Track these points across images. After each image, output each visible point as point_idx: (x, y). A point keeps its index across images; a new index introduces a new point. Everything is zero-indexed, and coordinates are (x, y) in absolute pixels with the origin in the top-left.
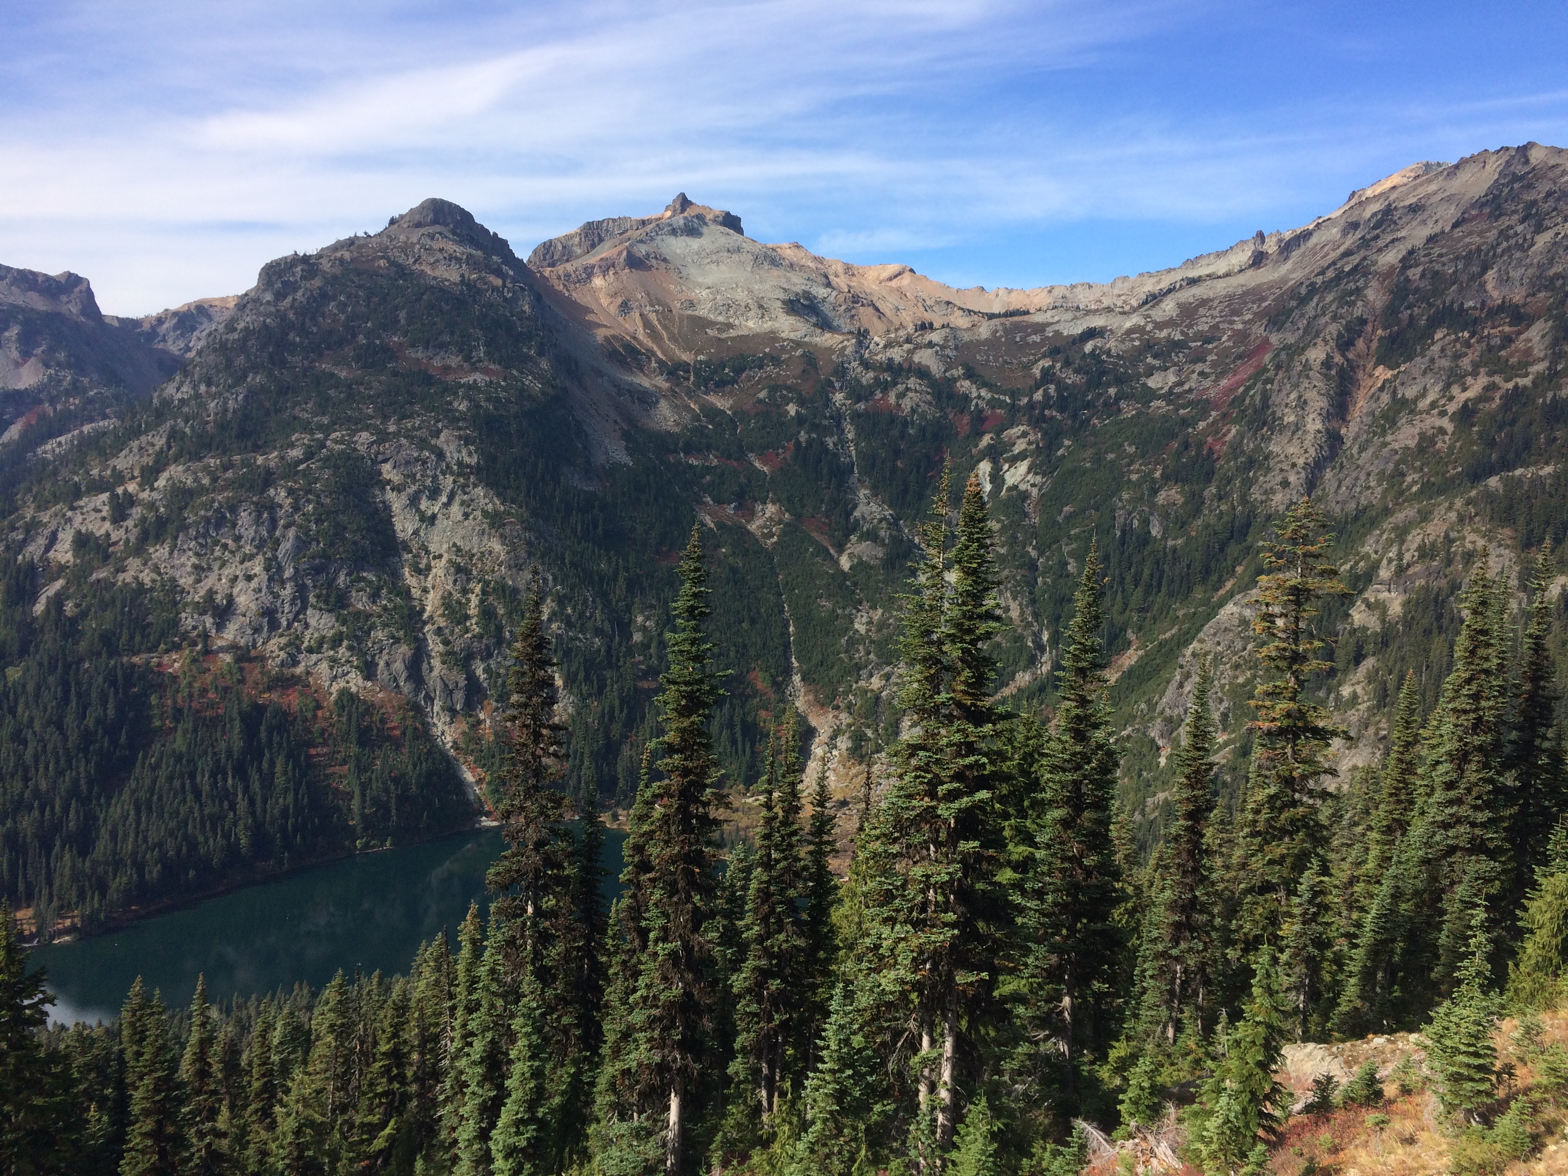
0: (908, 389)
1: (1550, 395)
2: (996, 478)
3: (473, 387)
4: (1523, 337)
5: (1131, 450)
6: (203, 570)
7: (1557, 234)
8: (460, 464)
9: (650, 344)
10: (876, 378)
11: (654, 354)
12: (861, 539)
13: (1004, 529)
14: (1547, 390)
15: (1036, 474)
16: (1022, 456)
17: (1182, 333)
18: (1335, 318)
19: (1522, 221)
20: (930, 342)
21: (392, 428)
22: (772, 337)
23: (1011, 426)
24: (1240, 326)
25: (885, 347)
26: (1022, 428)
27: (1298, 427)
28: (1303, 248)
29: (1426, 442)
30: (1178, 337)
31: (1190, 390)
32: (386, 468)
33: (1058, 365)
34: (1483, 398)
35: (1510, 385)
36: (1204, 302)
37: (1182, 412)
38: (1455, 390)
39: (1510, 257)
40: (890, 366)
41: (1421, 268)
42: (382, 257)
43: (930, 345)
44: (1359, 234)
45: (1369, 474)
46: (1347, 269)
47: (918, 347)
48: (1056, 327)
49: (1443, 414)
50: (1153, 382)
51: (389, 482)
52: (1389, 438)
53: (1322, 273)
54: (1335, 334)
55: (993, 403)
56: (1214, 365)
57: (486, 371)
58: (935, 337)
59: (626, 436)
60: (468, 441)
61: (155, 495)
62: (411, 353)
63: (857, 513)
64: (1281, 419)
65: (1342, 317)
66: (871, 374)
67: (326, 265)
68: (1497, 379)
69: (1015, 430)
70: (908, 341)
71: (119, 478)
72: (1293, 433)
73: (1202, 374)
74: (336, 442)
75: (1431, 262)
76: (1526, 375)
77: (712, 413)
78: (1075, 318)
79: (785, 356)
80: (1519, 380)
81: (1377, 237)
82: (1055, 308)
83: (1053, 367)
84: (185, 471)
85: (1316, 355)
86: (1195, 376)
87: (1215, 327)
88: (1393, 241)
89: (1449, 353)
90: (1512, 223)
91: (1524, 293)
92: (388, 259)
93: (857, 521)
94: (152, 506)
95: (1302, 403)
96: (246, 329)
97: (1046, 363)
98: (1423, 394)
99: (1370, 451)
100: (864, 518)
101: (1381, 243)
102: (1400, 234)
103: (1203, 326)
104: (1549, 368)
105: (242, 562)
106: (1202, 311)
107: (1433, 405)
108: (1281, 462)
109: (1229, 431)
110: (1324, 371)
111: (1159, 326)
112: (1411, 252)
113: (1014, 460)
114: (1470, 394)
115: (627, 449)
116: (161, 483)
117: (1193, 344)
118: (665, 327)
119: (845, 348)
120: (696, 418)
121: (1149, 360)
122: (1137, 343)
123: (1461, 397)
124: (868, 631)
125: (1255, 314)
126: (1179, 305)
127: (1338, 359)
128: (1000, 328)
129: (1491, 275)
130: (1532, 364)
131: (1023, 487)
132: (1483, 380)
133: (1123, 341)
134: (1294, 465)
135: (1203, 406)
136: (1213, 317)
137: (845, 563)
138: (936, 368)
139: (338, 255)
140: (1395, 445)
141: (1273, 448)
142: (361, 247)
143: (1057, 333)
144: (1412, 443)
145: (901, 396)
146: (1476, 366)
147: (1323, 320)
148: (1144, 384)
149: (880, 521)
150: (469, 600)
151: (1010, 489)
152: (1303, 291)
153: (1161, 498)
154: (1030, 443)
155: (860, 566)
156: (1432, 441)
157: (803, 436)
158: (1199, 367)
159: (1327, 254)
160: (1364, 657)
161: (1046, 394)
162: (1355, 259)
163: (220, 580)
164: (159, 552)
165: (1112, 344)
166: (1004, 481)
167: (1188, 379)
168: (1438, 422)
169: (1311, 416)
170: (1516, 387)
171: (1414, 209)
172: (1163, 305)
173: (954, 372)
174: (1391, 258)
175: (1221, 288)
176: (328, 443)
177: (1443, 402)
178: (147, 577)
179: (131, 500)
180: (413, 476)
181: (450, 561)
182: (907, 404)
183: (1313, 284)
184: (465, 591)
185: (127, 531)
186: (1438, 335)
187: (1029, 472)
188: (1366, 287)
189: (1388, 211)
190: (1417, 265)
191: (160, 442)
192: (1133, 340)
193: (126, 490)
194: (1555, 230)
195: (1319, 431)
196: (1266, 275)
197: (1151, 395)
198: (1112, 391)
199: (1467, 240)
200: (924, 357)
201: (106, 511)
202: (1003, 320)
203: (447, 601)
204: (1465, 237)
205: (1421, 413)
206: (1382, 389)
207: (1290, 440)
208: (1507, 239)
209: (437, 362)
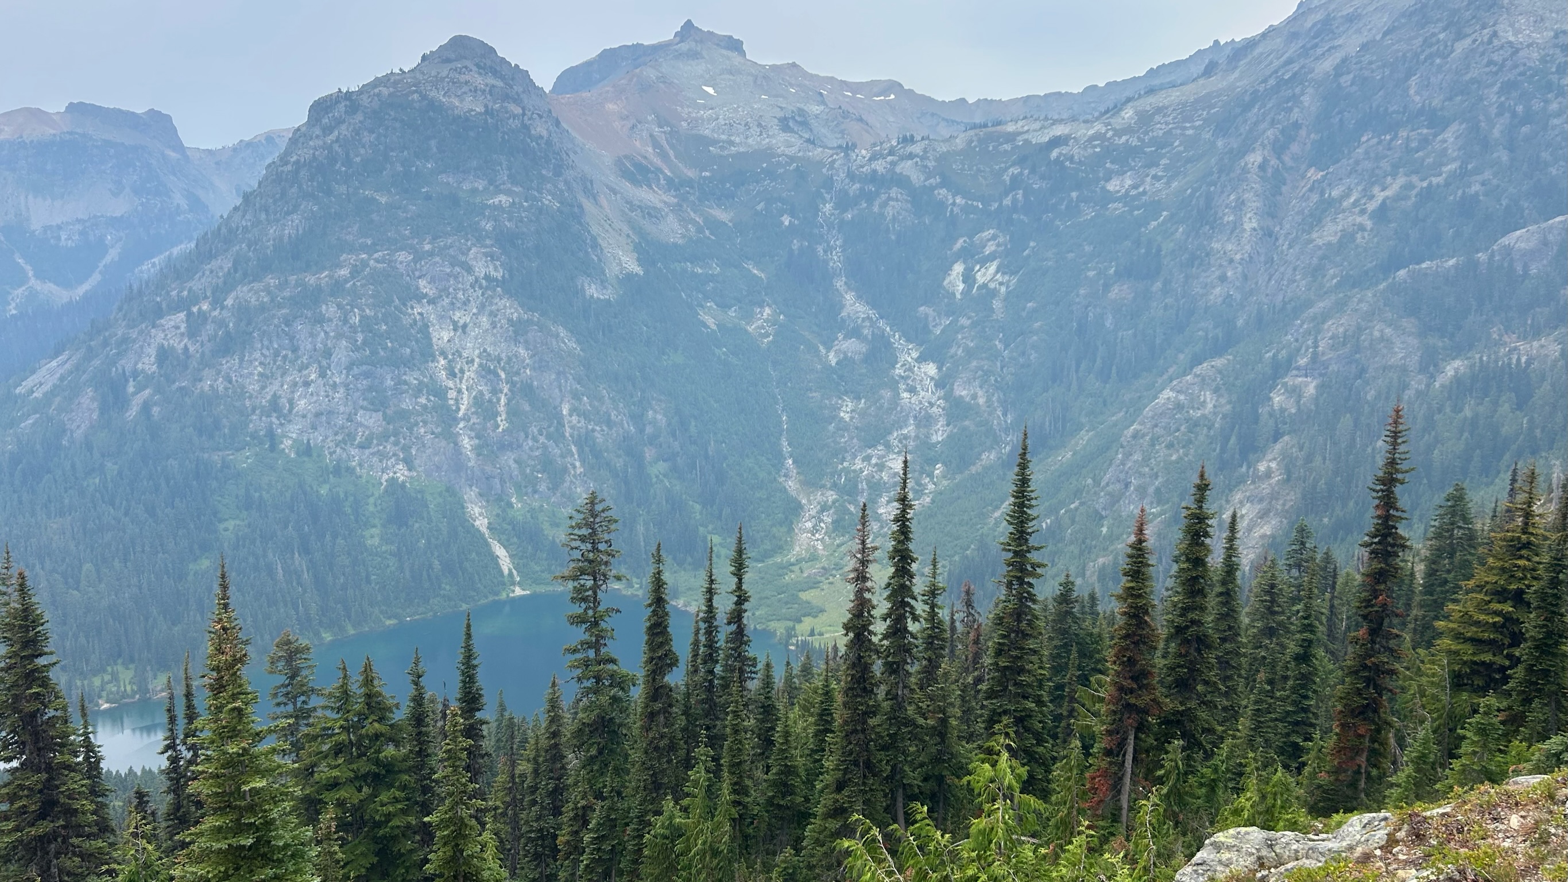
0: (890, 199)
1: (1460, 193)
2: (968, 278)
3: (499, 207)
4: (1440, 138)
5: (1088, 248)
6: (267, 378)
7: (1475, 40)
8: (487, 277)
9: (658, 161)
10: (862, 189)
11: (662, 172)
12: (847, 337)
13: (974, 325)
14: (1458, 188)
15: (1004, 273)
16: (991, 258)
17: (1139, 138)
18: (1273, 123)
19: (1444, 29)
20: (911, 153)
21: (427, 247)
22: (768, 153)
23: (982, 231)
24: (1190, 132)
25: (870, 160)
26: (991, 231)
27: (1236, 226)
28: (1250, 57)
29: (1347, 237)
30: (1135, 142)
31: (1144, 193)
32: (422, 283)
33: (1026, 172)
34: (1398, 198)
35: (1425, 184)
36: (1159, 110)
37: (1136, 213)
38: (1376, 190)
39: (1432, 64)
40: (874, 177)
41: (1351, 76)
42: (416, 92)
43: (911, 156)
44: (1301, 43)
45: (1295, 269)
46: (1286, 77)
47: (902, 158)
48: (1026, 136)
49: (1363, 212)
50: (1112, 186)
51: (426, 295)
52: (1314, 235)
53: (1265, 81)
54: (1272, 137)
55: (966, 209)
56: (1166, 169)
57: (508, 193)
58: (917, 149)
59: (637, 248)
60: (492, 257)
61: (225, 313)
62: (443, 178)
63: (844, 314)
64: (1221, 218)
65: (1279, 123)
66: (857, 186)
67: (365, 100)
68: (1414, 179)
69: (986, 233)
70: (891, 153)
71: (194, 299)
72: (1232, 232)
73: (1156, 178)
74: (377, 261)
75: (1361, 69)
76: (1440, 175)
77: (715, 225)
78: (1042, 128)
79: (781, 171)
80: (1433, 179)
81: (1316, 46)
82: (1025, 118)
83: (1021, 174)
84: (249, 291)
85: (1255, 158)
86: (1148, 179)
87: (1169, 132)
88: (1329, 50)
89: (1372, 155)
90: (1436, 30)
91: (1442, 97)
92: (420, 93)
93: (843, 320)
94: (222, 323)
95: (1241, 204)
96: (297, 162)
97: (1016, 170)
98: (1347, 195)
99: (1297, 248)
100: (849, 317)
101: (1319, 51)
102: (1337, 43)
103: (1159, 130)
104: (1461, 167)
105: (300, 371)
106: (1157, 118)
107: (1355, 204)
108: (1220, 258)
109: (1177, 230)
110: (1261, 174)
111: (1118, 133)
112: (1344, 61)
113: (984, 261)
114: (1388, 193)
115: (638, 260)
116: (229, 302)
117: (1149, 150)
118: (672, 147)
119: (834, 161)
120: (700, 230)
121: (1108, 165)
122: (1098, 150)
123: (1380, 196)
124: (852, 418)
125: (1204, 120)
126: (1137, 113)
127: (1274, 162)
128: (975, 138)
129: (1414, 81)
130: (1446, 165)
131: (992, 285)
132: (1401, 180)
133: (1085, 148)
134: (1231, 261)
135: (1154, 208)
136: (1167, 124)
137: (833, 359)
138: (916, 178)
139: (376, 91)
140: (1320, 242)
141: (1216, 245)
142: (396, 83)
143: (1027, 142)
144: (1334, 239)
145: (884, 205)
146: (1396, 167)
147: (1262, 126)
148: (1103, 188)
149: (863, 320)
150: (499, 400)
151: (980, 288)
152: (1247, 98)
153: (1114, 293)
154: (998, 245)
155: (845, 362)
156: (1352, 237)
157: (796, 245)
158: (1153, 171)
159: (1271, 63)
160: (1282, 435)
161: (1015, 200)
162: (1296, 67)
163: (282, 386)
164: (229, 364)
165: (1076, 152)
166: (975, 280)
167: (1143, 182)
168: (1359, 220)
169: (1248, 215)
170: (1430, 184)
171: (1351, 19)
172: (1123, 113)
173: (932, 181)
174: (1327, 65)
175: (1174, 96)
176: (372, 262)
177: (1363, 201)
178: (221, 385)
179: (203, 316)
180: (446, 289)
181: (480, 365)
182: (889, 212)
183: (1256, 91)
184: (495, 391)
185: (202, 345)
186: (1364, 139)
187: (997, 272)
188: (1303, 94)
189: (1327, 21)
190: (1349, 73)
191: (228, 265)
192: (1095, 147)
193: (200, 309)
194: (1474, 36)
195: (1254, 229)
196: (1216, 83)
197: (1108, 197)
198: (1074, 194)
199: (1395, 47)
200: (906, 168)
201: (183, 328)
202: (977, 131)
203: (478, 401)
204: (1393, 44)
205: (1344, 211)
206: (1311, 190)
207: (1228, 239)
208: (1431, 46)
209: (466, 186)
